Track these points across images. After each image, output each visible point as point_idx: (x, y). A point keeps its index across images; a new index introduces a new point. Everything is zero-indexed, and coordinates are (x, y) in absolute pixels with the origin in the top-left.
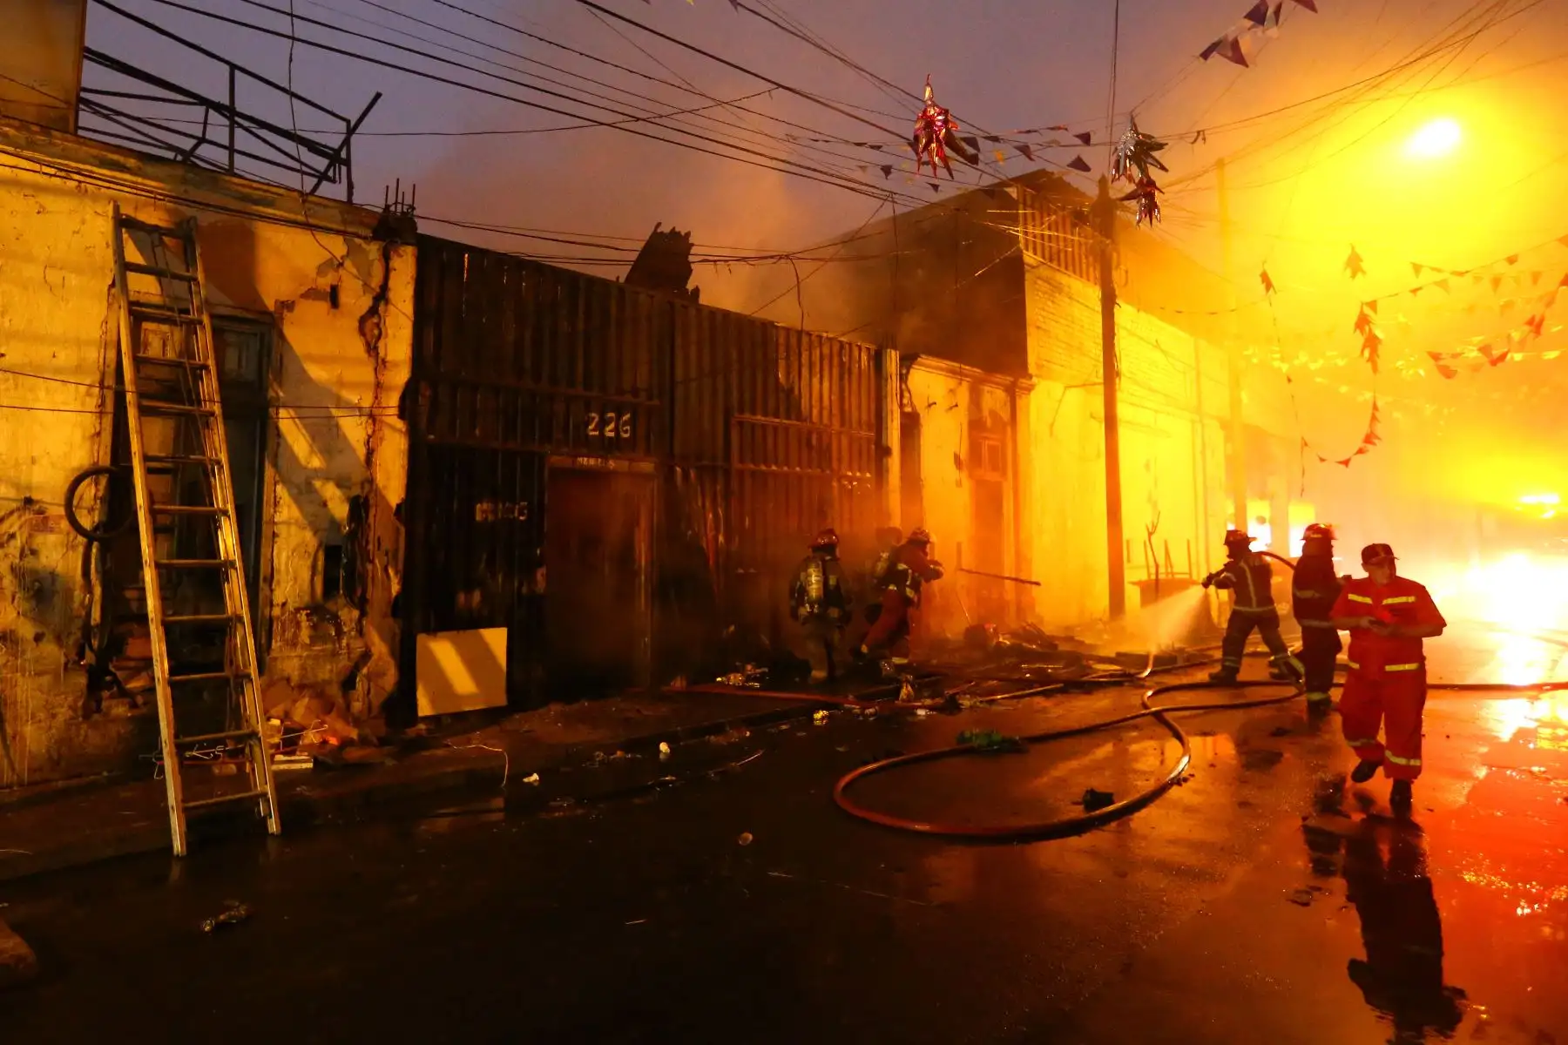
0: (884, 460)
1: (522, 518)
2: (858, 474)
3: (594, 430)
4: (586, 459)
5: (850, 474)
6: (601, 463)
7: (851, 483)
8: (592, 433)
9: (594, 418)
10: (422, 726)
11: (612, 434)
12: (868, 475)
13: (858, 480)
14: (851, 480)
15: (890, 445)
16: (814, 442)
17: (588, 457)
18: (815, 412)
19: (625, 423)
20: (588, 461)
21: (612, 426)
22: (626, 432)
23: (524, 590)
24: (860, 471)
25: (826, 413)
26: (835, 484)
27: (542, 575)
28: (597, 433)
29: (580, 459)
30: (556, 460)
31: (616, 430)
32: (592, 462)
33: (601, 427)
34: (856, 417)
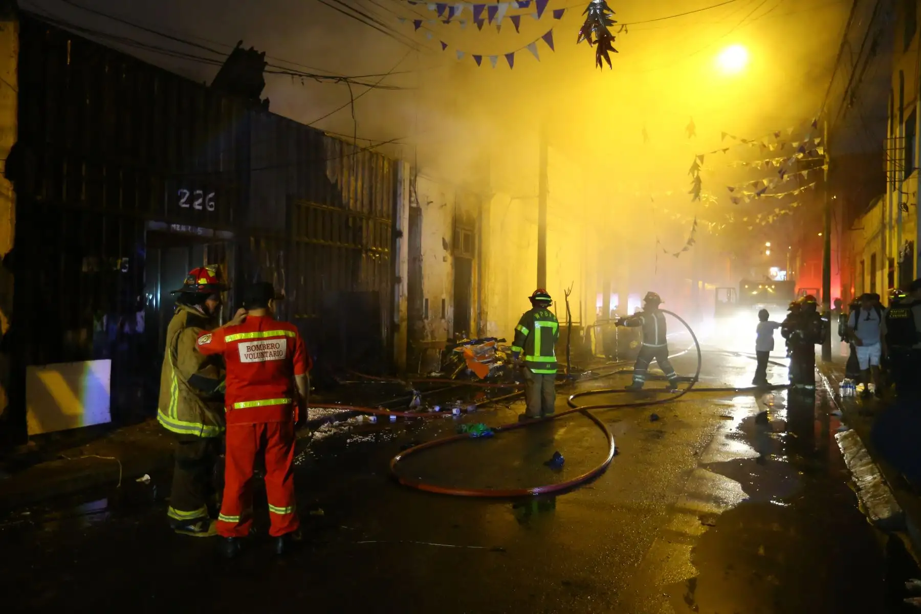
0: (397, 240)
1: (124, 271)
2: (380, 249)
3: (185, 203)
4: (178, 226)
5: (375, 248)
6: (191, 229)
7: (374, 255)
8: (184, 206)
9: (185, 194)
11: (200, 208)
12: (386, 250)
13: (380, 253)
14: (374, 252)
15: (402, 229)
16: (350, 224)
17: (181, 224)
18: (352, 201)
19: (211, 200)
20: (180, 228)
21: (200, 201)
22: (211, 206)
23: (127, 328)
24: (381, 247)
25: (359, 203)
26: (364, 255)
27: (142, 317)
28: (187, 206)
29: (174, 226)
30: (153, 225)
31: (203, 204)
32: (183, 228)
33: (191, 200)
34: (379, 208)
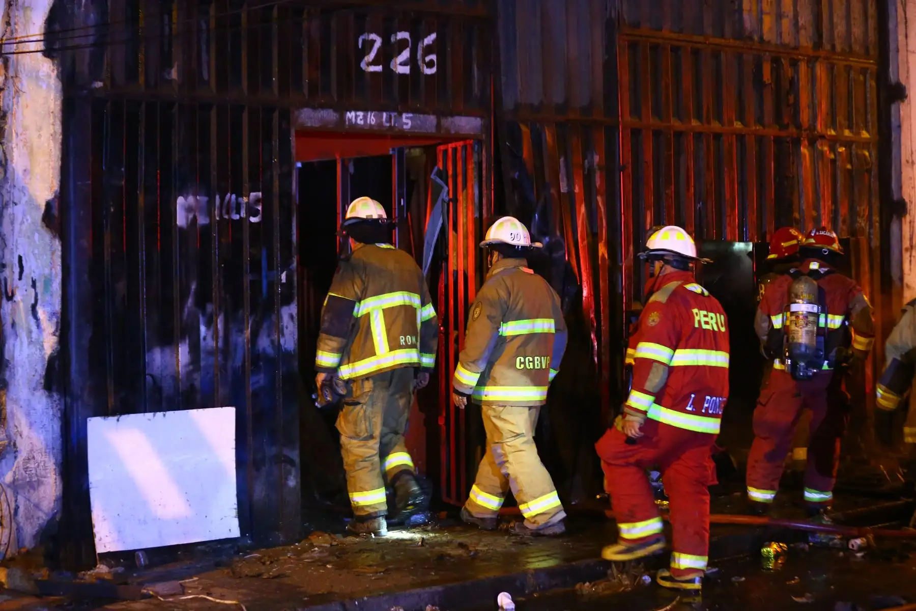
0: (893, 108)
1: (253, 220)
2: (847, 133)
3: (374, 63)
4: (361, 114)
5: (833, 133)
6: (389, 119)
7: (833, 149)
8: (372, 69)
9: (373, 42)
10: (102, 569)
11: (406, 70)
12: (865, 135)
13: (848, 144)
14: (833, 143)
15: (903, 81)
16: (767, 76)
17: (365, 110)
18: (767, 21)
19: (428, 50)
20: (365, 118)
21: (405, 54)
22: (430, 65)
23: (264, 343)
24: (850, 128)
25: (786, 23)
26: (804, 150)
27: (292, 317)
28: (379, 68)
29: (351, 115)
30: (310, 117)
31: (412, 61)
32: (372, 119)
33: (385, 57)
34: (840, 28)
